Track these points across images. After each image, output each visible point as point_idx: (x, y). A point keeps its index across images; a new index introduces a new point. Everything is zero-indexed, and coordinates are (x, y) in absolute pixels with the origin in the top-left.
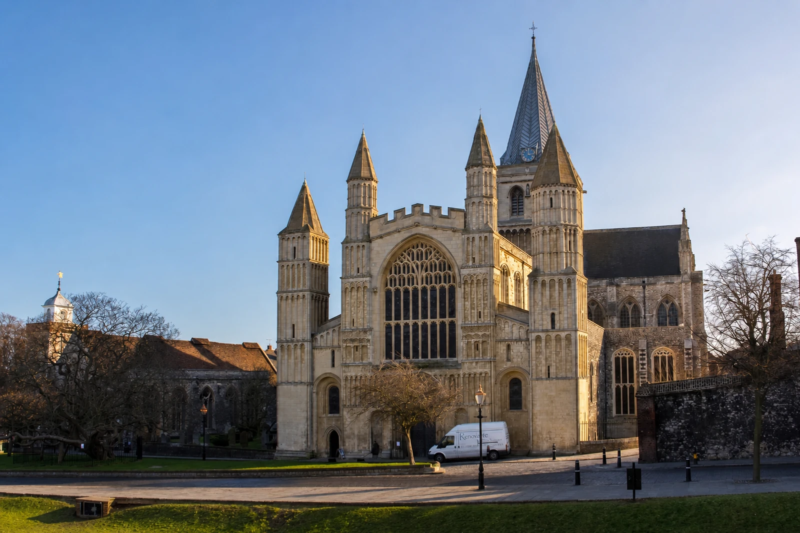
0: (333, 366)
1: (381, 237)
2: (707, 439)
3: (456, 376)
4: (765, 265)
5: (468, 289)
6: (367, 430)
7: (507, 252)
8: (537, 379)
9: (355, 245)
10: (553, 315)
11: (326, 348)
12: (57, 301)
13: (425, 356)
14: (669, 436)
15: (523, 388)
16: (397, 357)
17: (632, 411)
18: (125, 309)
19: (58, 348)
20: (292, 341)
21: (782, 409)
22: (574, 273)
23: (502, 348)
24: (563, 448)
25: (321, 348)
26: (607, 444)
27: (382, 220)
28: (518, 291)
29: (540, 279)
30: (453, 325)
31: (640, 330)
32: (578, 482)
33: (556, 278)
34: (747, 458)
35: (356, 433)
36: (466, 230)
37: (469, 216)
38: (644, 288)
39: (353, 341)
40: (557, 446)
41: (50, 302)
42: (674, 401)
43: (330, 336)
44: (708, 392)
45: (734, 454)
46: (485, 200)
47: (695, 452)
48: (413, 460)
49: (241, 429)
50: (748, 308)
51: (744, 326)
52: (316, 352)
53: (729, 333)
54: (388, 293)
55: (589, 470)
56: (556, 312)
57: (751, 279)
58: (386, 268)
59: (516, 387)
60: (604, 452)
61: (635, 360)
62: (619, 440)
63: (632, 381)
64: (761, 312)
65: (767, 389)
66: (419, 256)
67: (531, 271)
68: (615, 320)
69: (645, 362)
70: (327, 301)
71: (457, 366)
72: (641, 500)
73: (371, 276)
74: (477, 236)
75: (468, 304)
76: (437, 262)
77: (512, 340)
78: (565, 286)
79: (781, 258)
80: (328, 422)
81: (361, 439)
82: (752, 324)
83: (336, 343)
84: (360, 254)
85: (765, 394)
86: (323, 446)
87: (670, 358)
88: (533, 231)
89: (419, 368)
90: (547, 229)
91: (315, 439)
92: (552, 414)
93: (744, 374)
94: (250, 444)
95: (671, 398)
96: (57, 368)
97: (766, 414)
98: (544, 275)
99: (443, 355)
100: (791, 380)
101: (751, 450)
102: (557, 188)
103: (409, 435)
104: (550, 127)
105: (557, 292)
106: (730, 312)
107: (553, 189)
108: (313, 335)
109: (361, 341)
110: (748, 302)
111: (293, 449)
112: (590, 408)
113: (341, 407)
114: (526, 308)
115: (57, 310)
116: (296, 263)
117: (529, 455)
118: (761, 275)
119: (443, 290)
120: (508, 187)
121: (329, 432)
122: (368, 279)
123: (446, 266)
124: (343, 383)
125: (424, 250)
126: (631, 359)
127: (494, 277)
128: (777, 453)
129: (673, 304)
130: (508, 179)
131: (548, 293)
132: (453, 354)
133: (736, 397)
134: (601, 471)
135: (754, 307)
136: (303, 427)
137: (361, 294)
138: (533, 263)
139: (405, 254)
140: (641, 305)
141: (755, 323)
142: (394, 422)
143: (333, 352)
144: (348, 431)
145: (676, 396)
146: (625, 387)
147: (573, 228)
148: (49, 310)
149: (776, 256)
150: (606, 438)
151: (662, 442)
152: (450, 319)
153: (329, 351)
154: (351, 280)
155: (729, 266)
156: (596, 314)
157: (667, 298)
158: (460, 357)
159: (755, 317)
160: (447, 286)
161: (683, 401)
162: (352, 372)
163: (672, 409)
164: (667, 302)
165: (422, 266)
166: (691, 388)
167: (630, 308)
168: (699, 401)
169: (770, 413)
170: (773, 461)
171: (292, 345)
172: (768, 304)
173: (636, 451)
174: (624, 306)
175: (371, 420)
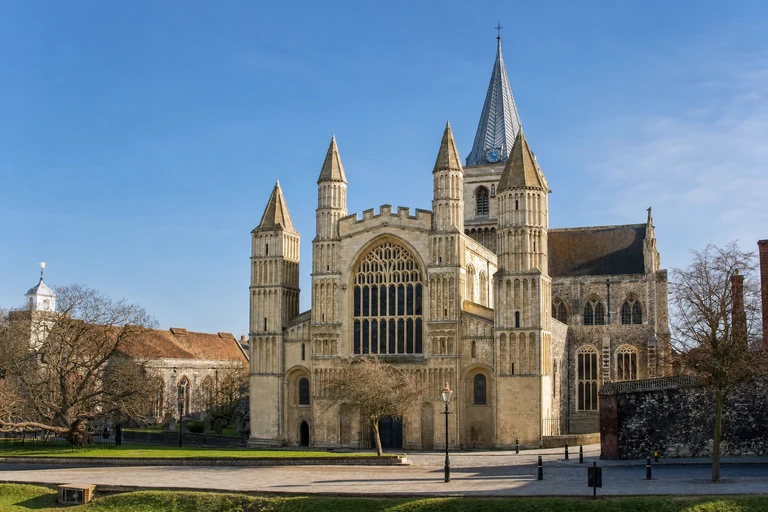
0: (303, 359)
1: (350, 236)
2: (668, 437)
3: (422, 371)
4: (728, 268)
5: (434, 288)
6: (336, 422)
7: (473, 252)
8: (501, 376)
9: (325, 243)
10: (517, 314)
11: (297, 341)
12: (40, 290)
13: (392, 351)
14: (630, 433)
15: (488, 383)
16: (366, 351)
17: (595, 407)
18: (107, 300)
19: (41, 337)
20: (264, 334)
21: (743, 409)
22: (539, 273)
23: (467, 344)
24: (526, 442)
25: (292, 341)
26: (569, 439)
27: (351, 220)
28: (483, 288)
29: (506, 278)
30: (419, 322)
31: (604, 328)
32: (540, 477)
33: (521, 278)
34: (707, 456)
35: (325, 423)
36: (433, 230)
37: (436, 218)
38: (608, 286)
39: (322, 335)
40: (520, 440)
41: (33, 292)
42: (637, 399)
43: (301, 331)
44: (671, 392)
45: (695, 452)
46: (451, 202)
47: (656, 450)
48: (381, 451)
49: (217, 417)
50: (710, 310)
51: (707, 328)
52: (287, 345)
53: (691, 334)
54: (357, 290)
55: (552, 464)
56: (521, 311)
57: (714, 282)
58: (355, 266)
59: (481, 383)
60: (566, 447)
61: (598, 357)
62: (580, 436)
63: (595, 377)
64: (724, 314)
65: (728, 390)
66: (388, 255)
67: (496, 270)
68: (579, 318)
69: (609, 359)
70: (297, 296)
71: (424, 361)
72: (602, 497)
73: (340, 274)
74: (443, 237)
75: (434, 302)
76: (405, 261)
77: (477, 338)
78: (530, 285)
79: (744, 261)
80: (298, 413)
81: (330, 430)
82: (714, 325)
83: (306, 337)
84: (330, 252)
85: (726, 394)
86: (294, 435)
87: (634, 355)
88: (498, 232)
89: (388, 363)
90: (512, 230)
91: (286, 429)
92: (516, 409)
93: (705, 375)
94: (224, 431)
95: (633, 397)
96: (39, 356)
97: (727, 413)
98: (509, 275)
99: (410, 350)
100: (752, 381)
101: (711, 449)
102: (522, 191)
103: (377, 428)
104: (516, 133)
105: (522, 291)
106: (693, 314)
107: (519, 192)
108: (284, 329)
109: (330, 335)
110: (710, 305)
111: (264, 437)
112: (553, 404)
113: (311, 399)
114: (491, 307)
115: (39, 299)
116: (268, 260)
117: (493, 448)
118: (724, 278)
119: (410, 288)
120: (474, 186)
121: (300, 421)
122: (338, 276)
123: (413, 264)
124: (313, 376)
125: (391, 249)
126: (594, 356)
127: (461, 276)
128: (737, 452)
129: (637, 302)
130: (474, 179)
131: (512, 292)
132: (419, 349)
133: (698, 397)
134: (563, 466)
135: (716, 309)
136: (274, 416)
137: (330, 290)
138: (498, 263)
139: (374, 253)
140: (605, 303)
141: (717, 325)
142: (363, 414)
143: (303, 346)
144: (317, 422)
145: (638, 395)
146: (588, 384)
147: (538, 230)
148: (31, 299)
149: (739, 259)
150: (568, 433)
151: (624, 439)
152: (417, 316)
153: (299, 345)
154: (322, 277)
155: (692, 269)
156: (561, 313)
157: (631, 296)
158: (427, 353)
159: (718, 319)
160: (414, 284)
161: (645, 400)
162: (322, 365)
163: (635, 408)
164: (631, 300)
165: (390, 265)
166: (653, 387)
167: (594, 306)
168: (661, 400)
169: (730, 412)
170: (733, 460)
171: (264, 338)
172: (730, 307)
173: (598, 447)
174: (588, 304)
175: (341, 413)
